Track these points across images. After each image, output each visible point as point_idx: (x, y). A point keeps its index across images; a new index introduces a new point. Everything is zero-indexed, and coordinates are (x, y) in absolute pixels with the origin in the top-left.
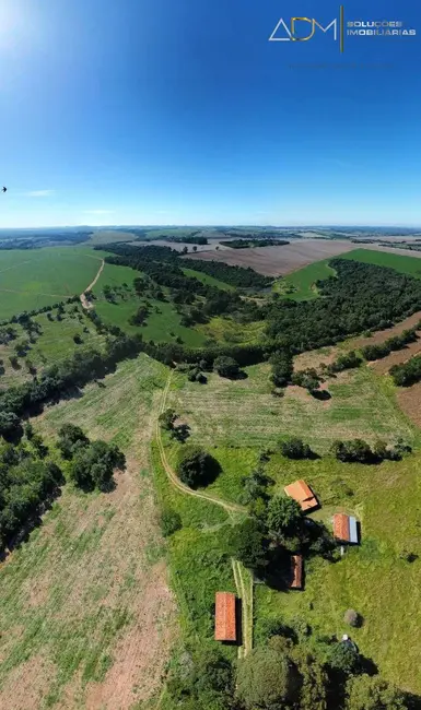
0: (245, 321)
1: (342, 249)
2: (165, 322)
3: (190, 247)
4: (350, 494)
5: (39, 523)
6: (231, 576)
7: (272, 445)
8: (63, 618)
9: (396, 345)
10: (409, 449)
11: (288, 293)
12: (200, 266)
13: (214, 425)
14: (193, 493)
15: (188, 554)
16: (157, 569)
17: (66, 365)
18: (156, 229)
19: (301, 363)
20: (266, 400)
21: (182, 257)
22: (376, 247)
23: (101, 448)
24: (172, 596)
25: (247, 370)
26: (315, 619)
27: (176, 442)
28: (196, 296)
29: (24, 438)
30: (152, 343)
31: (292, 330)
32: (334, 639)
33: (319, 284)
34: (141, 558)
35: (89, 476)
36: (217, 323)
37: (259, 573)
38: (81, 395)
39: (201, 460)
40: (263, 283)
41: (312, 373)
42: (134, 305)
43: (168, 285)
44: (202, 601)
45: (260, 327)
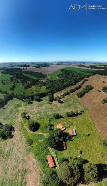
0: (41, 86)
1: (63, 67)
2: (19, 89)
3: (25, 68)
4: (72, 124)
6: (49, 151)
7: (52, 117)
8: (9, 176)
9: (77, 88)
10: (83, 111)
11: (51, 78)
12: (28, 73)
13: (36, 114)
14: (34, 133)
15: (37, 149)
16: (30, 155)
18: (16, 63)
19: (55, 95)
20: (48, 105)
21: (23, 71)
22: (71, 66)
23: (7, 126)
24: (36, 161)
25: (42, 99)
26: (71, 155)
27: (27, 121)
28: (27, 81)
30: (16, 95)
31: (52, 87)
32: (77, 158)
33: (58, 76)
34: (25, 154)
35: (5, 135)
36: (33, 87)
37: (55, 148)
39: (35, 124)
40: (44, 76)
41: (59, 97)
42: (11, 85)
43: (20, 78)
44: (43, 160)
45: (44, 87)
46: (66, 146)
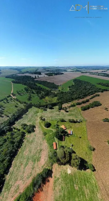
0: (53, 97)
2: (36, 99)
4: (71, 127)
7: (59, 120)
10: (82, 121)
11: (62, 90)
12: (41, 82)
13: (49, 117)
14: (48, 129)
15: (48, 138)
16: (44, 141)
17: (16, 113)
19: (63, 106)
20: (58, 113)
21: (35, 80)
23: (30, 126)
25: (54, 107)
26: (66, 145)
27: (43, 121)
28: (41, 92)
30: (34, 104)
31: (62, 99)
32: (69, 148)
33: (69, 87)
34: (42, 140)
35: (30, 131)
36: (47, 98)
38: (22, 118)
39: (48, 123)
40: (56, 87)
41: (66, 108)
42: (27, 95)
43: (34, 89)
44: (51, 144)
45: (56, 98)
46: (64, 138)
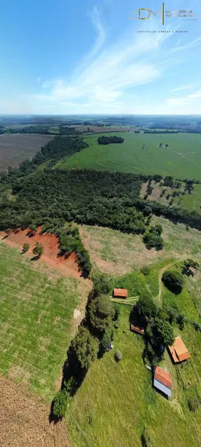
5: (129, 233)
14: (160, 280)
15: (137, 279)
16: (130, 269)
17: (185, 211)
23: (160, 240)
24: (124, 274)
26: (120, 332)
29: (147, 218)
32: (112, 340)
34: (131, 263)
35: (149, 240)
37: (136, 309)
38: (176, 224)
44: (124, 284)
46: (136, 333)
